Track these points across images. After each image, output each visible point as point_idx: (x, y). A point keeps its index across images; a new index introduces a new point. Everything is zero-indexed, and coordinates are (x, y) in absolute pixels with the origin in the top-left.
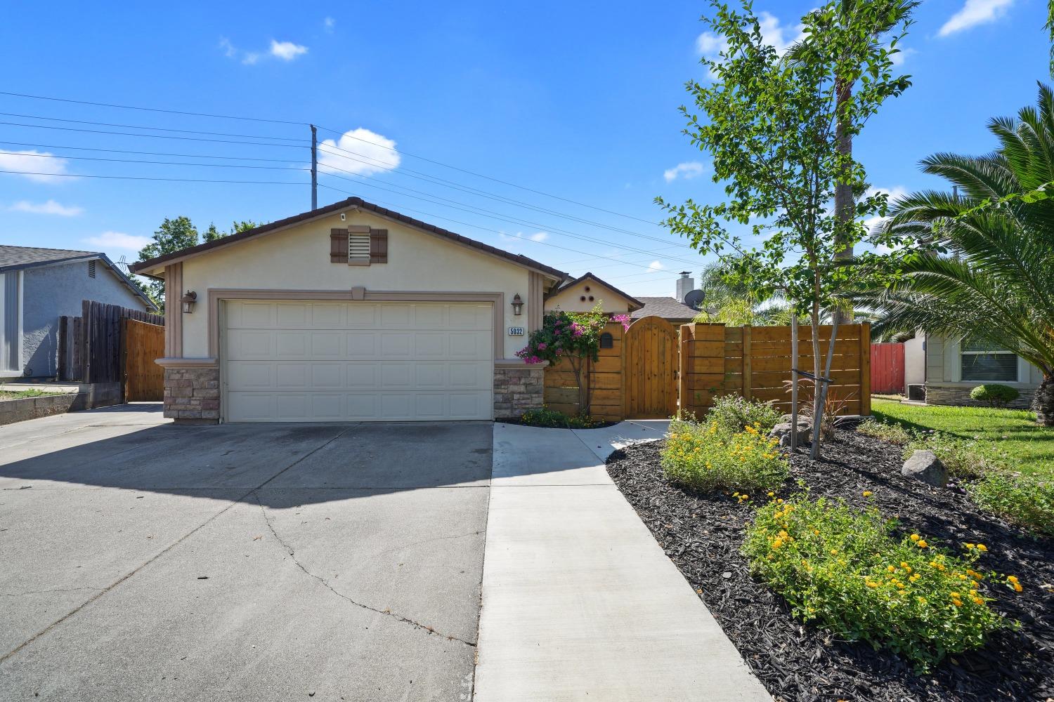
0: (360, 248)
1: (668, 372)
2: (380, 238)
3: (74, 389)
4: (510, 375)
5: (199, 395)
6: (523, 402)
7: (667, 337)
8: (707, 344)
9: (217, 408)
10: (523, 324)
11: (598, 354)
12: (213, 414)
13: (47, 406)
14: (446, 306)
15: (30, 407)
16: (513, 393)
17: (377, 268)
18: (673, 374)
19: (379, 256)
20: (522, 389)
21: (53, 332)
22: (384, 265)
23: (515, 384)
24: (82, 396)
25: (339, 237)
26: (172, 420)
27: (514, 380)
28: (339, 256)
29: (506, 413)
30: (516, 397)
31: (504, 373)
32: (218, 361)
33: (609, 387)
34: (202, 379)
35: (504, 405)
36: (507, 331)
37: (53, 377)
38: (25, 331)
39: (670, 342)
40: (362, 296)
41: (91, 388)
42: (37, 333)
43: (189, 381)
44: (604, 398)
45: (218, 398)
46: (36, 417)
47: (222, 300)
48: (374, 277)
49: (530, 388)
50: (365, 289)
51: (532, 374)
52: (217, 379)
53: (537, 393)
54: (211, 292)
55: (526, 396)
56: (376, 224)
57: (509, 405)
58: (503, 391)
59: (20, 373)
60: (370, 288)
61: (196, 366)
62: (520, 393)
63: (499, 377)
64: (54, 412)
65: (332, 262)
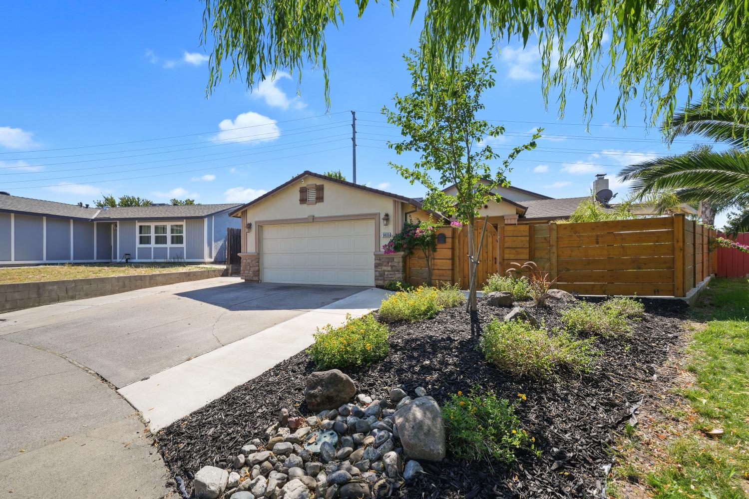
0: (312, 195)
1: (490, 258)
2: (320, 189)
3: (224, 267)
4: (383, 260)
5: (252, 269)
6: (390, 276)
7: (489, 234)
8: (514, 238)
9: (258, 276)
10: (391, 230)
11: (437, 247)
12: (256, 278)
13: (212, 273)
14: (337, 223)
15: (207, 274)
16: (385, 271)
17: (319, 205)
18: (494, 260)
19: (320, 199)
20: (389, 268)
21: (225, 242)
22: (322, 203)
23: (386, 266)
24: (227, 270)
25: (303, 191)
26: (244, 281)
27: (385, 264)
28: (303, 201)
29: (381, 283)
30: (386, 273)
31: (380, 260)
32: (258, 254)
33: (444, 268)
34: (253, 262)
35: (380, 278)
36: (382, 235)
37: (225, 262)
38: (214, 242)
39: (491, 238)
40: (313, 220)
41: (230, 267)
42: (219, 242)
43: (249, 263)
44: (440, 276)
45: (258, 271)
46: (209, 278)
47: (261, 226)
48: (318, 210)
49: (394, 268)
50: (314, 216)
51: (395, 260)
52: (258, 262)
53: (398, 271)
54: (256, 222)
55: (392, 273)
56: (319, 182)
57: (382, 278)
58: (379, 270)
59: (212, 260)
60: (316, 215)
61: (251, 256)
62: (388, 271)
63: (377, 261)
64: (216, 276)
65: (300, 204)
